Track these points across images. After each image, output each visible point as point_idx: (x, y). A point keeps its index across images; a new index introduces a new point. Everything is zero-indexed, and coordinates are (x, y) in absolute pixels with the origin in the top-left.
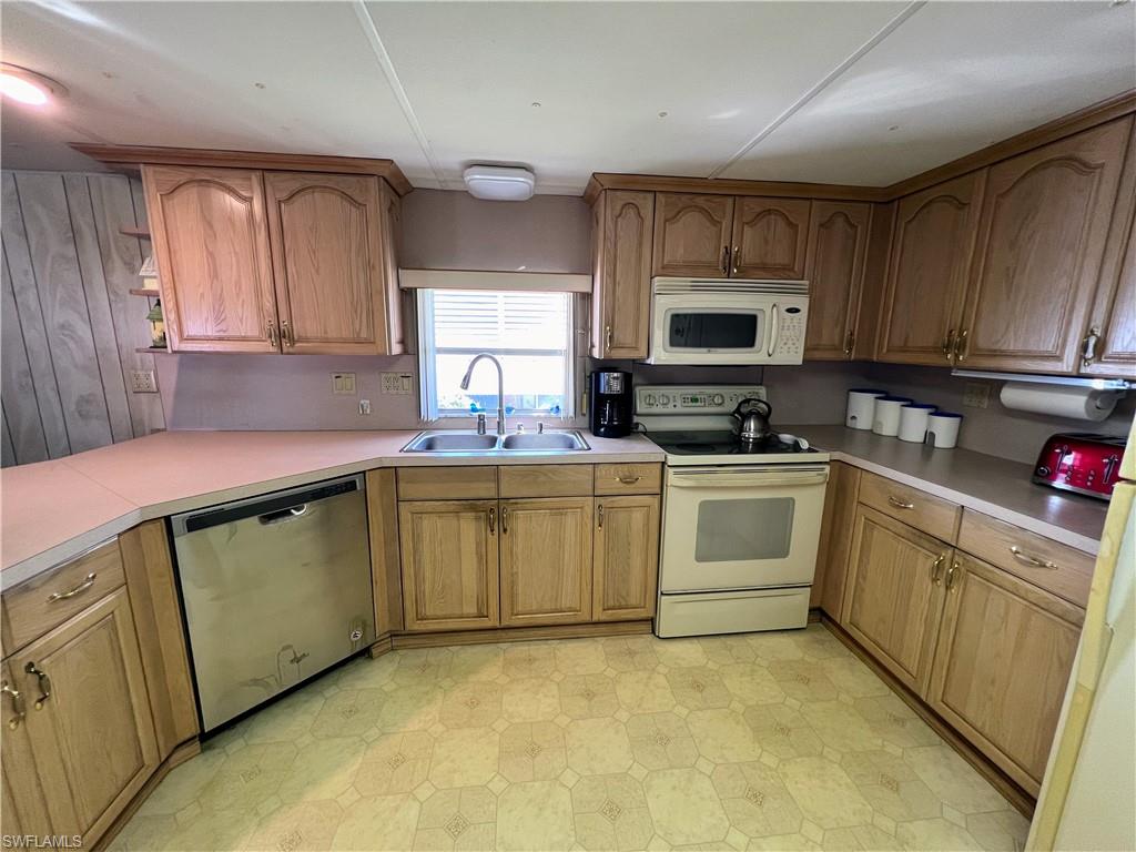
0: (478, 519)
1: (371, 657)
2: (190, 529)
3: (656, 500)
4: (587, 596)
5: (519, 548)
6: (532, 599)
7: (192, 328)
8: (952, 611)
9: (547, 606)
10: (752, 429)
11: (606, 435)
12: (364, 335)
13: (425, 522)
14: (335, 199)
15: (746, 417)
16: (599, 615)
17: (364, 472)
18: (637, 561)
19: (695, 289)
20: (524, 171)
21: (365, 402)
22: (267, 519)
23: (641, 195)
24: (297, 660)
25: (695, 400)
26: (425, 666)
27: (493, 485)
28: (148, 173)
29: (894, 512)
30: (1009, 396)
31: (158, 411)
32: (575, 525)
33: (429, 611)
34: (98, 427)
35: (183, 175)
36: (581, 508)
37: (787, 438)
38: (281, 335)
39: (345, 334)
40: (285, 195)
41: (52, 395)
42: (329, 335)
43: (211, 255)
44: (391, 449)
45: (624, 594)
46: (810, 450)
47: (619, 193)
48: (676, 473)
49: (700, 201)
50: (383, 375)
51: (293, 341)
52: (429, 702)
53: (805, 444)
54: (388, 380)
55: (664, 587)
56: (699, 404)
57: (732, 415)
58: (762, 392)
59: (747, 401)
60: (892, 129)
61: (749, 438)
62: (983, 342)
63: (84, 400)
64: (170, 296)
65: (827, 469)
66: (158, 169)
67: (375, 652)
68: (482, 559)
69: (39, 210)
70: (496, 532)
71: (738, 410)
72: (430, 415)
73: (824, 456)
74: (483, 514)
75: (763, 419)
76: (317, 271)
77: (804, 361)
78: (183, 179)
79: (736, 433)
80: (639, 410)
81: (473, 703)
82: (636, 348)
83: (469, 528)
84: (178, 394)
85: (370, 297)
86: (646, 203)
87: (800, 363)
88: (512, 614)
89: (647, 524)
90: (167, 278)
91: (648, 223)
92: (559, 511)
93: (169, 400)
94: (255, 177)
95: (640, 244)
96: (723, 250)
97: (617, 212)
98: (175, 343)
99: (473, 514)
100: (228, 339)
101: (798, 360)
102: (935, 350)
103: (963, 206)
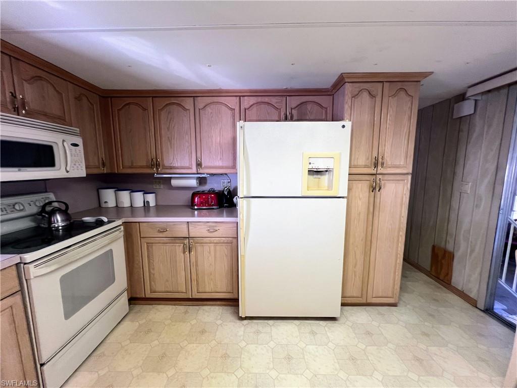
29: (161, 235)
30: (174, 183)
37: (87, 219)
48: (36, 266)
53: (105, 219)
57: (37, 215)
58: (52, 197)
60: (129, 66)
61: (58, 227)
65: (122, 228)
71: (42, 211)
73: (119, 222)
75: (65, 213)
77: (87, 175)
87: (85, 176)
101: (83, 174)
102: (147, 167)
103: (144, 109)
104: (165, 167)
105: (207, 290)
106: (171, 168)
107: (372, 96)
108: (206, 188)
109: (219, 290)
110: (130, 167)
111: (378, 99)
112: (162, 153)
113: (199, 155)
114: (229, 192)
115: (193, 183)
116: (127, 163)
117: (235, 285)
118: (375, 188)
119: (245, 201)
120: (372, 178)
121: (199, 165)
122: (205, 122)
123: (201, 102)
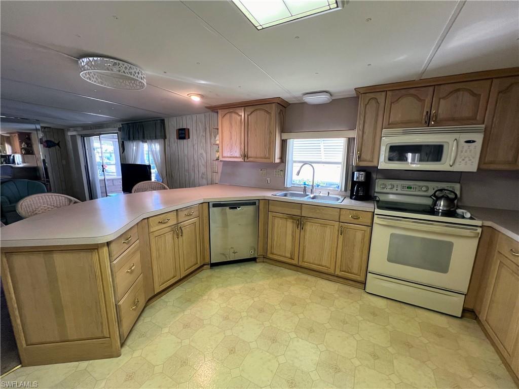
0: (293, 222)
1: (256, 262)
2: (213, 207)
3: (369, 229)
4: (333, 264)
5: (307, 237)
6: (311, 257)
7: (225, 155)
9: (316, 262)
10: (442, 205)
11: (355, 199)
12: (267, 156)
13: (276, 220)
14: (262, 113)
15: (438, 198)
16: (338, 273)
17: (259, 200)
18: (357, 254)
19: (405, 133)
20: (325, 93)
21: (269, 179)
22: (231, 208)
23: (379, 93)
24: (234, 253)
25: (409, 188)
26: (270, 270)
27: (299, 211)
28: (220, 111)
29: (513, 258)
31: (217, 178)
32: (330, 232)
33: (275, 252)
34: (204, 181)
35: (227, 111)
36: (334, 226)
37: (460, 211)
38: (245, 156)
39: (262, 156)
40: (250, 113)
41: (197, 172)
42: (258, 156)
43: (231, 133)
44: (269, 194)
45: (350, 267)
46: (471, 218)
47: (367, 94)
48: (378, 218)
49: (412, 91)
50: (275, 170)
51: (248, 158)
52: (267, 279)
53: (468, 215)
54: (276, 172)
55: (370, 269)
56: (412, 190)
57: (430, 197)
59: (441, 190)
61: (439, 210)
63: (203, 174)
64: (221, 145)
65: (479, 230)
66: (223, 110)
67: (257, 260)
68: (293, 237)
69: (200, 124)
70: (299, 228)
71: (434, 195)
72: (288, 184)
73: (479, 223)
74: (295, 221)
76: (256, 136)
78: (226, 112)
79: (432, 207)
80: (376, 190)
81: (281, 284)
82: (372, 161)
83: (290, 225)
84: (222, 173)
85: (270, 144)
86: (381, 97)
87: (475, 171)
88: (303, 261)
89: (363, 239)
90: (221, 140)
91: (382, 105)
92: (325, 225)
93: (220, 174)
94: (243, 108)
95: (377, 115)
96: (425, 113)
97: (366, 103)
98: (221, 159)
99: (292, 220)
100: (234, 157)
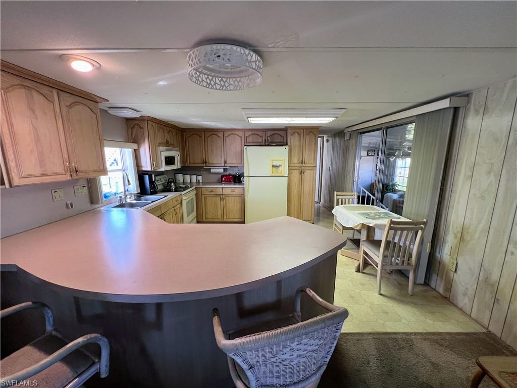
3: (180, 205)
8: (224, 204)
12: (101, 167)
21: (69, 203)
29: (211, 193)
30: (212, 171)
39: (95, 168)
40: (68, 103)
42: (90, 169)
43: (35, 128)
49: (162, 126)
51: (77, 173)
54: (77, 189)
62: (210, 162)
78: (14, 83)
89: (180, 211)
90: (8, 140)
91: (155, 131)
94: (55, 92)
95: (155, 137)
96: (166, 140)
100: (50, 176)
102: (201, 163)
103: (200, 137)
104: (209, 163)
105: (231, 218)
106: (213, 164)
107: (299, 135)
108: (227, 173)
109: (235, 218)
110: (194, 163)
111: (302, 136)
112: (208, 156)
113: (225, 158)
114: (239, 175)
115: (222, 171)
116: (191, 161)
117: (243, 216)
118: (302, 173)
119: (247, 178)
120: (301, 169)
121: (225, 162)
122: (228, 142)
123: (226, 134)
